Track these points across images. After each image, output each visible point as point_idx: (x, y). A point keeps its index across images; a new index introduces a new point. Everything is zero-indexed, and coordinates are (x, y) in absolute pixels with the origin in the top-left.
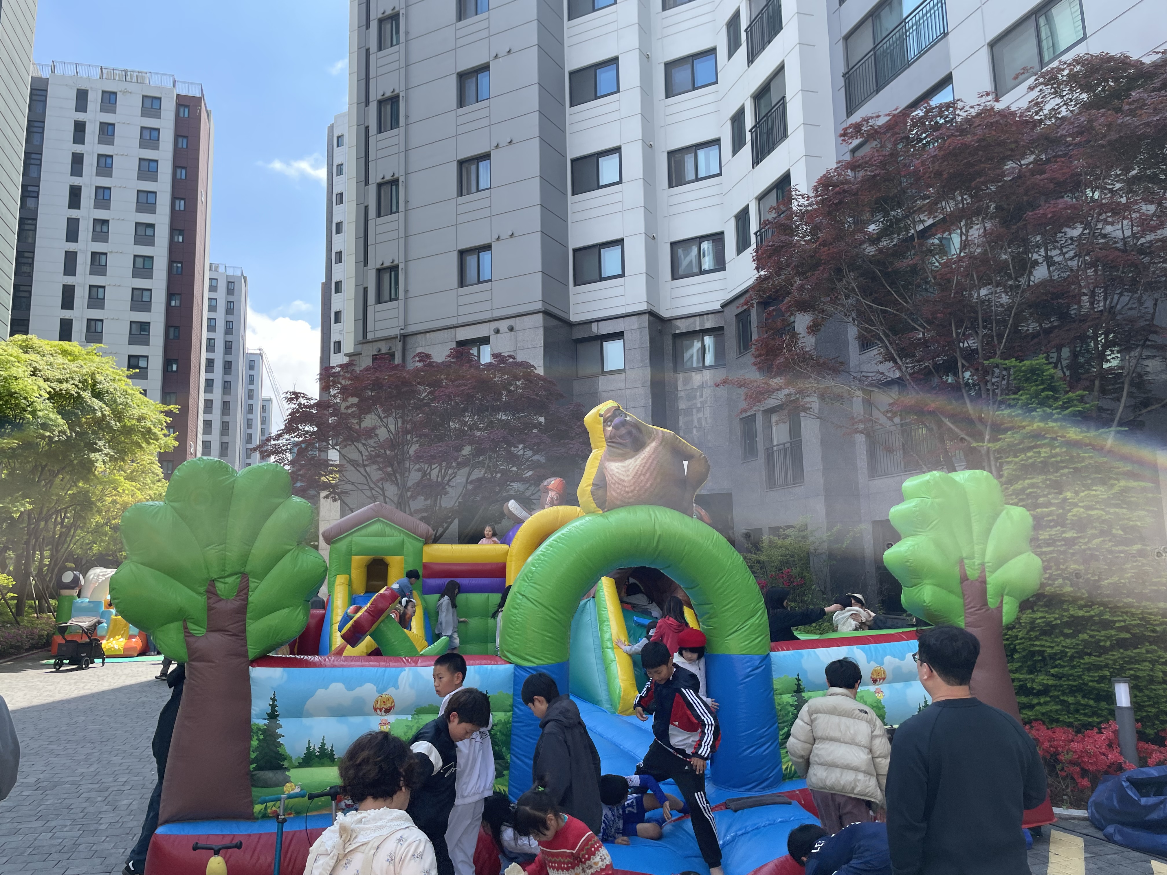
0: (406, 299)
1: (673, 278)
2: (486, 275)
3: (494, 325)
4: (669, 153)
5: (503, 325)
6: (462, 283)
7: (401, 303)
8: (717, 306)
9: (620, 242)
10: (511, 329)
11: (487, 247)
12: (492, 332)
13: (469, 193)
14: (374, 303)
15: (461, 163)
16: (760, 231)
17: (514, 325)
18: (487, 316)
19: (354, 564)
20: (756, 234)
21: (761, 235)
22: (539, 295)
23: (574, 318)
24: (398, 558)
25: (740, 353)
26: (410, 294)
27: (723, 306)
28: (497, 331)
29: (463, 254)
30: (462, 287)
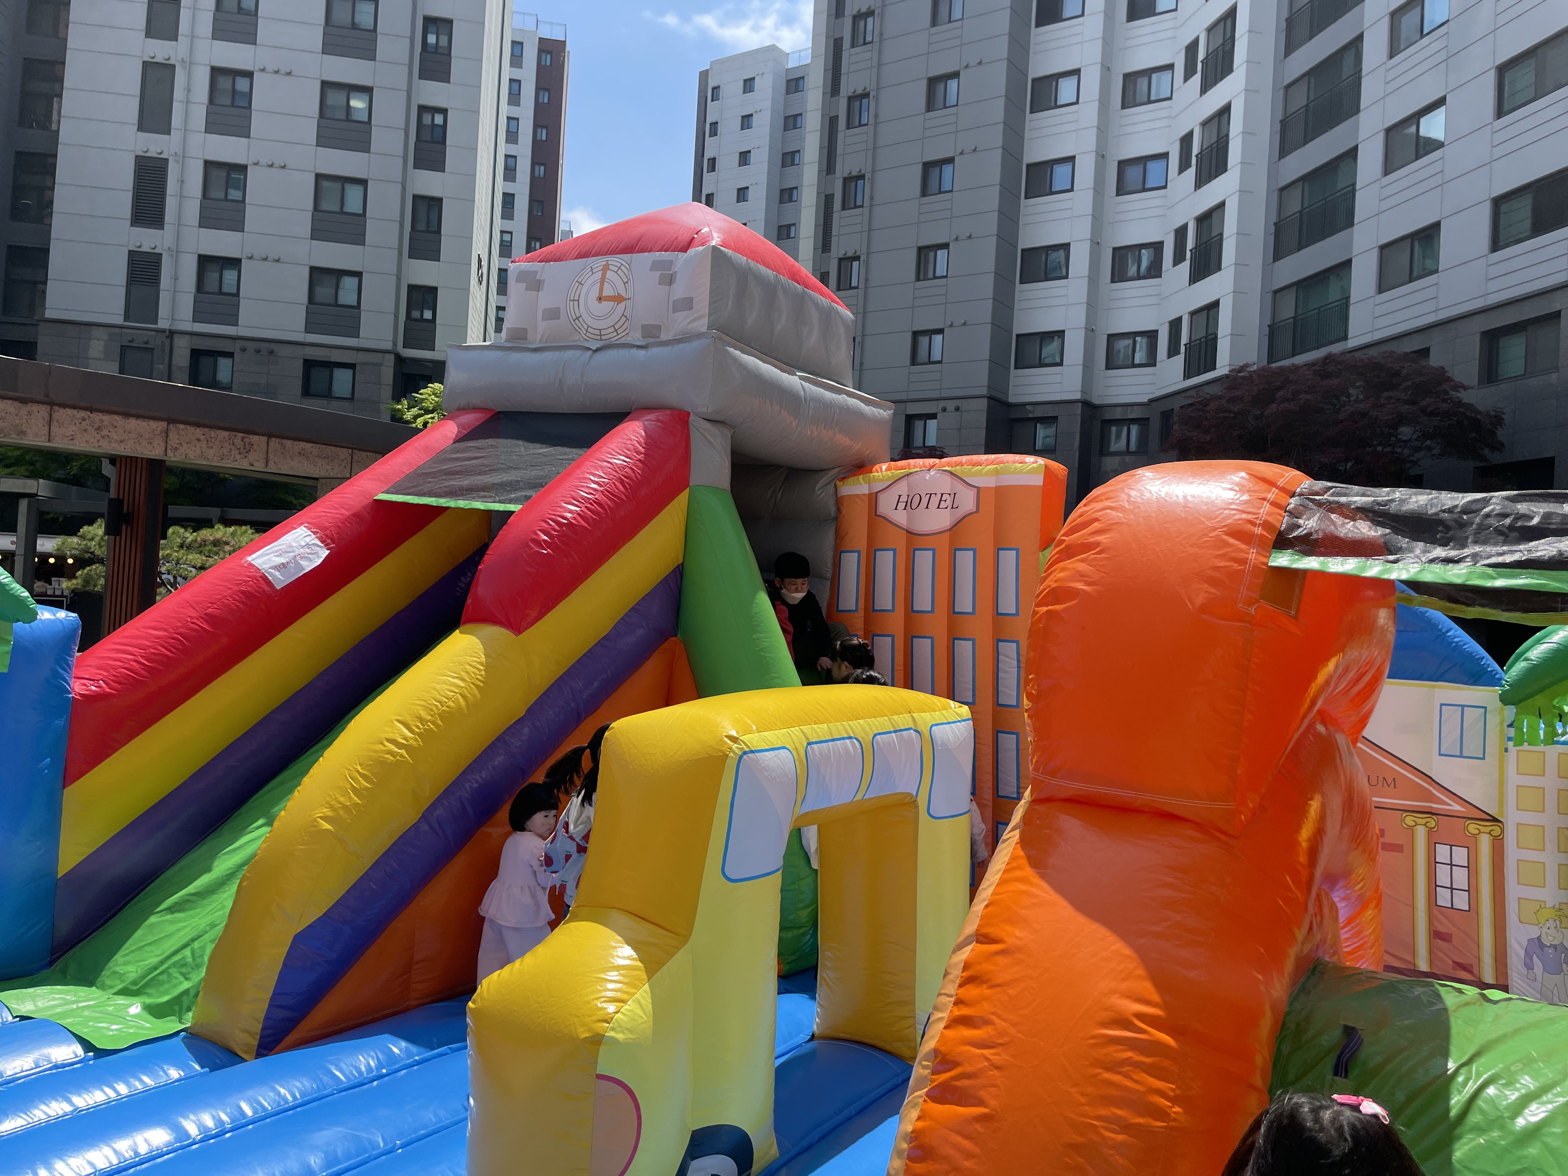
1: (1108, 368)
3: (942, 404)
4: (1115, 249)
5: (951, 405)
9: (1061, 333)
10: (957, 409)
11: (940, 331)
12: (940, 410)
13: (926, 279)
15: (920, 249)
16: (1189, 343)
17: (960, 405)
18: (936, 395)
23: (1012, 396)
27: (1151, 401)
28: (944, 410)
29: (916, 334)
30: (913, 365)
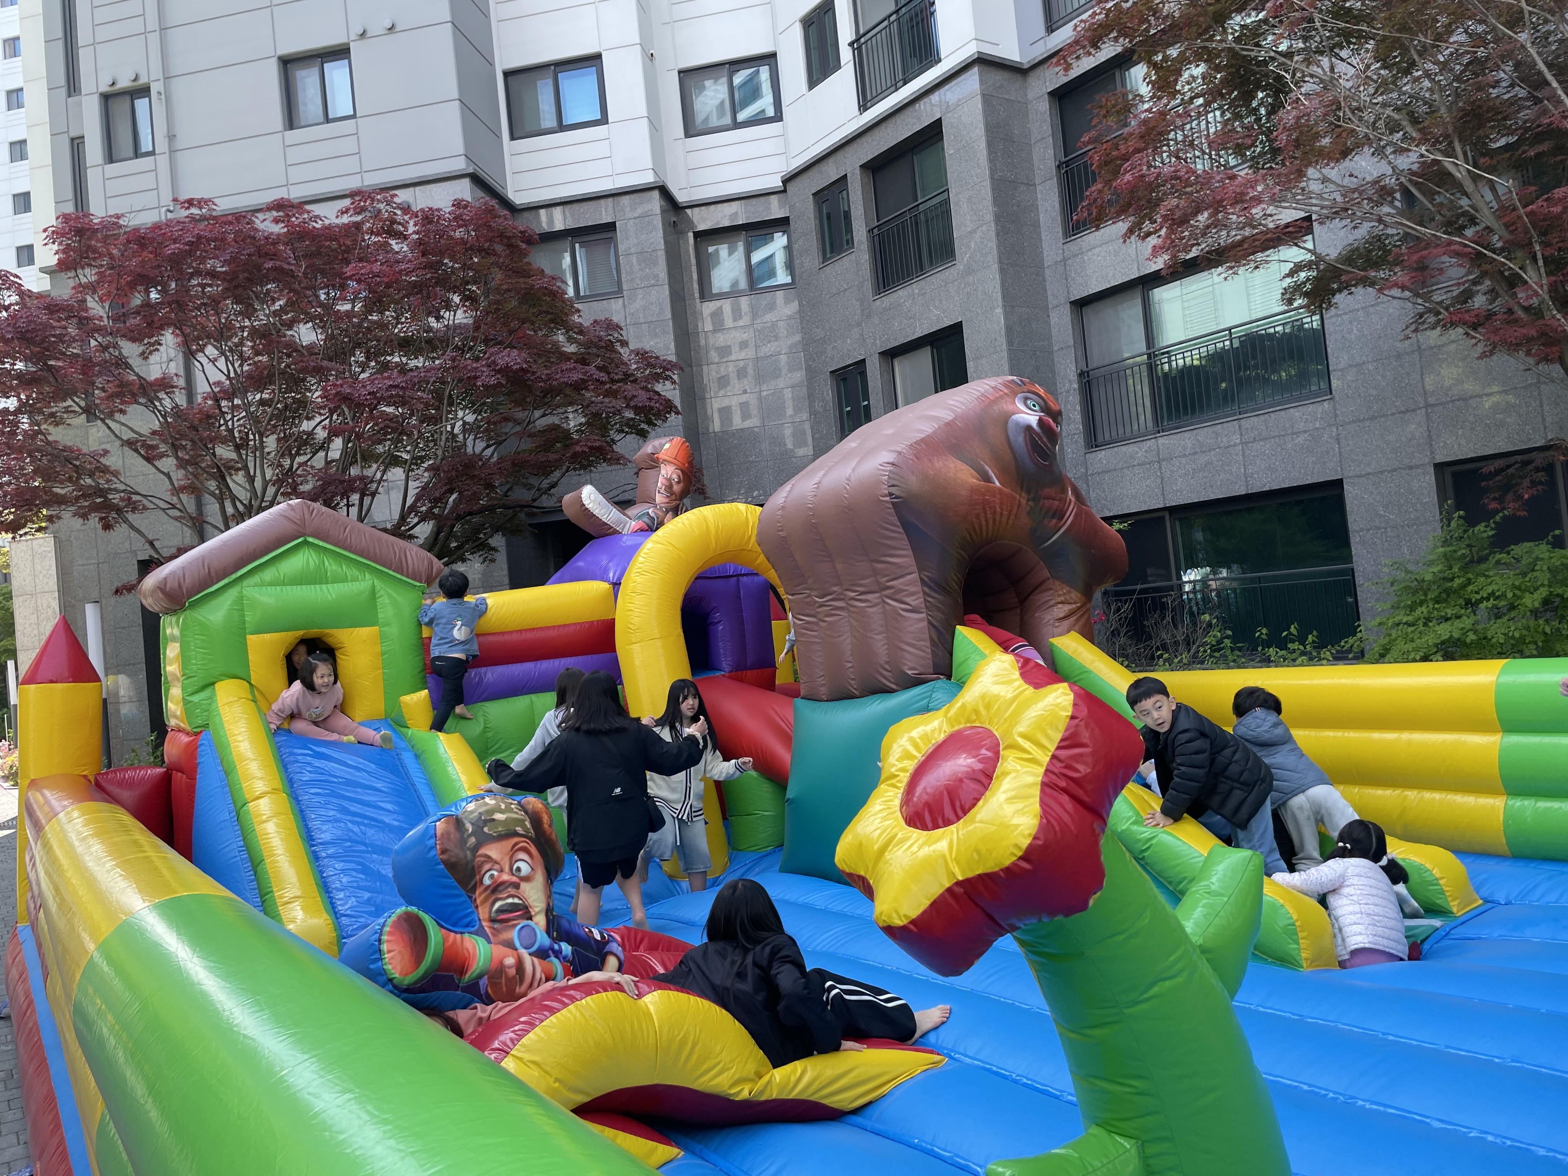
0: (172, 152)
1: (689, 134)
2: (341, 105)
6: (291, 121)
7: (163, 161)
8: (776, 182)
9: (594, 60)
11: (341, 52)
14: (100, 160)
16: (857, 40)
18: (353, 184)
19: (253, 657)
20: (851, 44)
21: (859, 48)
22: (459, 146)
23: (518, 198)
24: (364, 632)
25: (825, 259)
26: (180, 144)
27: (786, 181)
29: (287, 63)
30: (292, 128)
